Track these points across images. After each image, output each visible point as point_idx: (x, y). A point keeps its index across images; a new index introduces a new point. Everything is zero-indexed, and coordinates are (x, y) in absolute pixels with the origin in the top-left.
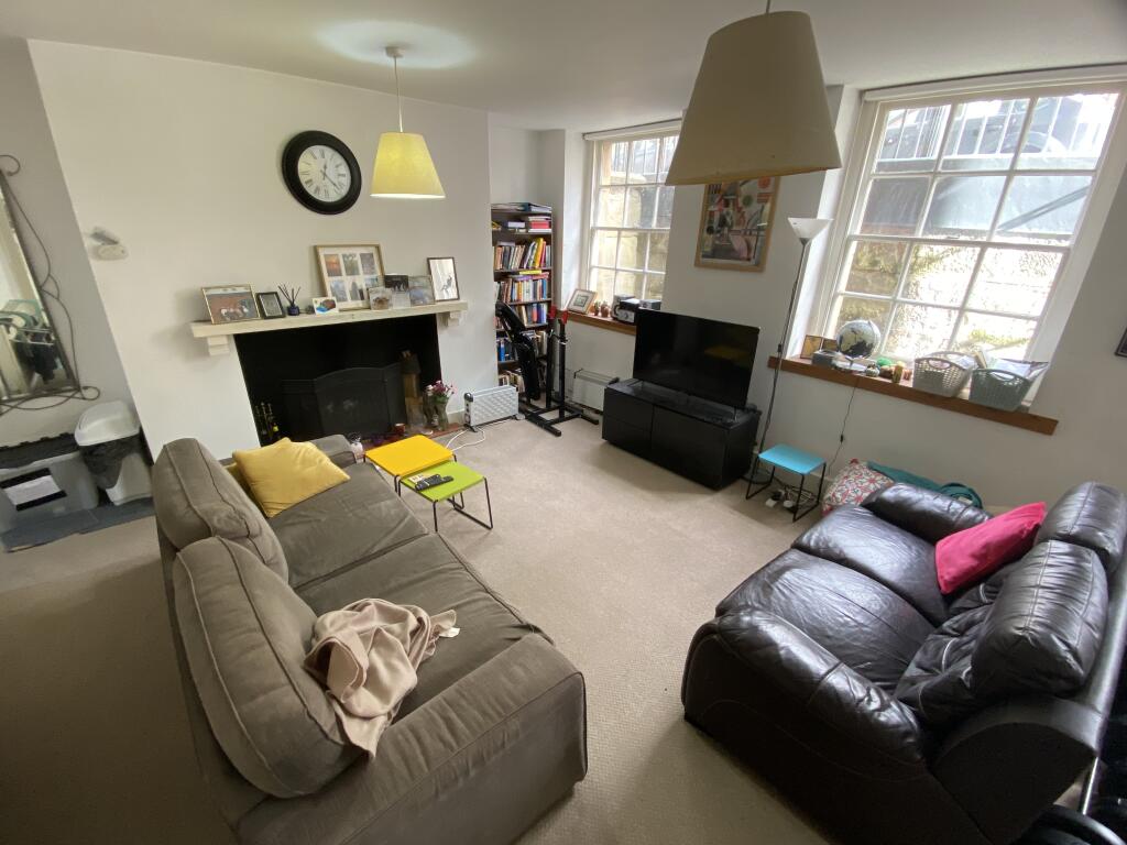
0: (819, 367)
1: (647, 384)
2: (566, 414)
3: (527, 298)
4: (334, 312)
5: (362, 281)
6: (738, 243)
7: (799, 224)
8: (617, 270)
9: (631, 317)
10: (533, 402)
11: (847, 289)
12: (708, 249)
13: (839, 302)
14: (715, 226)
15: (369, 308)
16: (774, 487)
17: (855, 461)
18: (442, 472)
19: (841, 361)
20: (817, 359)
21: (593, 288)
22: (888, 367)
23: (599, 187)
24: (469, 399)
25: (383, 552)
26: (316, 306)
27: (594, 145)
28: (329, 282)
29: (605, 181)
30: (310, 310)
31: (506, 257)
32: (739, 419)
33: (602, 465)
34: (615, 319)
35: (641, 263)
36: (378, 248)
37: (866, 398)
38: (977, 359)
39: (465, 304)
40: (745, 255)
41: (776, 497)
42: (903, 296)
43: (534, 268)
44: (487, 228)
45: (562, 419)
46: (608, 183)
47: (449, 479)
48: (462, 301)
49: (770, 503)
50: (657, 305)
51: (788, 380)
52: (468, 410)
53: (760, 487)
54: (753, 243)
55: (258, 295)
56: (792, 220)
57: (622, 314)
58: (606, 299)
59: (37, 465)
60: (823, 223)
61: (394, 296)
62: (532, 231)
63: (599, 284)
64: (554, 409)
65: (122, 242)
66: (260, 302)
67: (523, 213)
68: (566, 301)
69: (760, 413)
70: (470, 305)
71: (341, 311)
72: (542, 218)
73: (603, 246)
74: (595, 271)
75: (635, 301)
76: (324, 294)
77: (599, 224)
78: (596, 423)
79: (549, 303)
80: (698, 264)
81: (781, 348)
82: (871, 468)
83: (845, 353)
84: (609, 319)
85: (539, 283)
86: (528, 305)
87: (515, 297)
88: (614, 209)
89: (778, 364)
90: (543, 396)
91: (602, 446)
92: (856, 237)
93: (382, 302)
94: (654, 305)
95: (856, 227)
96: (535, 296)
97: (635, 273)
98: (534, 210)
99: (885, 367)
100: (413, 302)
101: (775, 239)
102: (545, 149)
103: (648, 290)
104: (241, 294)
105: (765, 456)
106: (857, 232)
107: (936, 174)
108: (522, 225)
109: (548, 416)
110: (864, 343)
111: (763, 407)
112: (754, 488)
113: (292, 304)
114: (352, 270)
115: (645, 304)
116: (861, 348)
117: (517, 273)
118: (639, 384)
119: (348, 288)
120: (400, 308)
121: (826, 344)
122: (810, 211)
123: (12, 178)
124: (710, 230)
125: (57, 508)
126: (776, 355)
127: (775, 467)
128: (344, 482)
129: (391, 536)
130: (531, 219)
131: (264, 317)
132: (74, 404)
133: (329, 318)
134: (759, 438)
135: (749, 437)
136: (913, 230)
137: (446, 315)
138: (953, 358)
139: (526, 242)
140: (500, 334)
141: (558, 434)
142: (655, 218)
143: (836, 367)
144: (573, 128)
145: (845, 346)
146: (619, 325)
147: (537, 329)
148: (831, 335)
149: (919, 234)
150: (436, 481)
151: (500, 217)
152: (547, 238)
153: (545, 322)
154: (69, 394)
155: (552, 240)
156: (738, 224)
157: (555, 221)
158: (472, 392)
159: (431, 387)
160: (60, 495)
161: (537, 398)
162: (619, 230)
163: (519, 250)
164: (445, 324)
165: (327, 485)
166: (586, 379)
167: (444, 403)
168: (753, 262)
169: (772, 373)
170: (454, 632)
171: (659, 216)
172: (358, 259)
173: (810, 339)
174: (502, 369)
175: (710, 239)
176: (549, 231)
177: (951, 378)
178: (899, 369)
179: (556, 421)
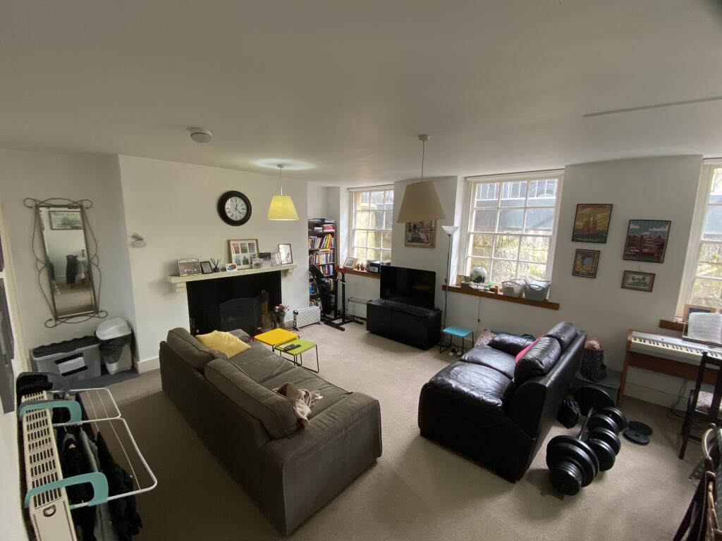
0: (464, 289)
1: (387, 301)
2: (346, 320)
3: (323, 262)
4: (235, 270)
5: (248, 255)
6: (423, 236)
7: (447, 228)
8: (367, 248)
9: (376, 270)
10: (327, 315)
11: (472, 254)
12: (410, 239)
13: (469, 260)
14: (412, 229)
15: (252, 268)
16: (453, 347)
17: (485, 330)
18: (295, 343)
19: (474, 285)
20: (462, 285)
21: (355, 257)
22: (493, 287)
23: (356, 211)
24: (296, 313)
25: (278, 374)
26: (227, 268)
27: (353, 194)
28: (234, 255)
29: (359, 209)
30: (224, 270)
31: (313, 243)
32: (432, 314)
33: (368, 342)
34: (368, 271)
35: (378, 244)
36: (257, 240)
37: (486, 301)
38: (525, 280)
39: (296, 266)
40: (426, 241)
41: (453, 351)
42: (495, 256)
43: (326, 248)
44: (307, 230)
45: (344, 323)
46: (360, 209)
47: (299, 346)
48: (294, 264)
49: (451, 354)
50: (389, 264)
51: (451, 295)
52: (295, 319)
53: (445, 348)
54: (429, 236)
55: (201, 263)
56: (444, 227)
57: (372, 269)
58: (363, 262)
59: (78, 351)
60: (457, 228)
61: (264, 262)
62: (325, 231)
63: (358, 255)
64: (339, 318)
65: (145, 239)
66: (201, 267)
67: (321, 223)
68: (342, 262)
69: (441, 312)
70: (298, 265)
71: (239, 269)
72: (330, 225)
73: (359, 237)
74: (356, 249)
75: (378, 262)
76: (230, 261)
77: (357, 228)
78: (362, 324)
79: (333, 265)
80: (406, 245)
81: (447, 281)
82: (492, 332)
83: (474, 281)
84: (365, 271)
85: (329, 255)
86: (323, 266)
87: (317, 262)
88: (363, 220)
89: (446, 288)
90: (333, 312)
91: (367, 334)
92: (472, 233)
93: (258, 265)
94: (387, 264)
95: (471, 229)
96: (327, 261)
97: (375, 250)
98: (326, 221)
99: (492, 287)
100: (272, 266)
101: (438, 234)
102: (330, 196)
103: (383, 258)
104: (194, 262)
105: (445, 330)
106: (473, 231)
107: (498, 208)
108: (321, 228)
109: (336, 322)
110: (481, 277)
111: (442, 308)
112: (443, 348)
113: (216, 267)
114: (244, 251)
115: (383, 263)
116: (480, 279)
117: (318, 250)
118: (384, 301)
119: (242, 259)
120: (266, 268)
121: (466, 278)
122: (451, 223)
123: (88, 210)
124: (410, 230)
125: (81, 376)
126: (445, 284)
127: (452, 335)
128: (248, 349)
129: (279, 369)
130: (325, 225)
131: (203, 272)
132: (95, 320)
133: (233, 273)
134: (442, 324)
135: (437, 322)
136: (494, 230)
137: (286, 271)
138: (517, 282)
139: (322, 236)
140: (311, 280)
141: (343, 330)
142: (384, 224)
143: (471, 288)
144: (343, 187)
145: (474, 279)
146: (370, 274)
147: (328, 278)
148: (468, 275)
149: (496, 232)
150: (293, 347)
151: (312, 225)
152: (332, 234)
153: (331, 274)
154: (92, 315)
155: (335, 235)
156: (422, 228)
157: (336, 226)
158: (298, 310)
159: (277, 307)
160: (85, 368)
161: (329, 313)
162: (367, 230)
163: (319, 240)
164: (285, 275)
165: (241, 350)
166: (355, 302)
167: (284, 315)
168: (430, 244)
169: (444, 292)
170: (320, 397)
171: (386, 223)
172: (247, 245)
173: (459, 277)
174: (312, 298)
175: (410, 235)
176: (334, 230)
177: (517, 289)
178: (497, 287)
179: (341, 324)
